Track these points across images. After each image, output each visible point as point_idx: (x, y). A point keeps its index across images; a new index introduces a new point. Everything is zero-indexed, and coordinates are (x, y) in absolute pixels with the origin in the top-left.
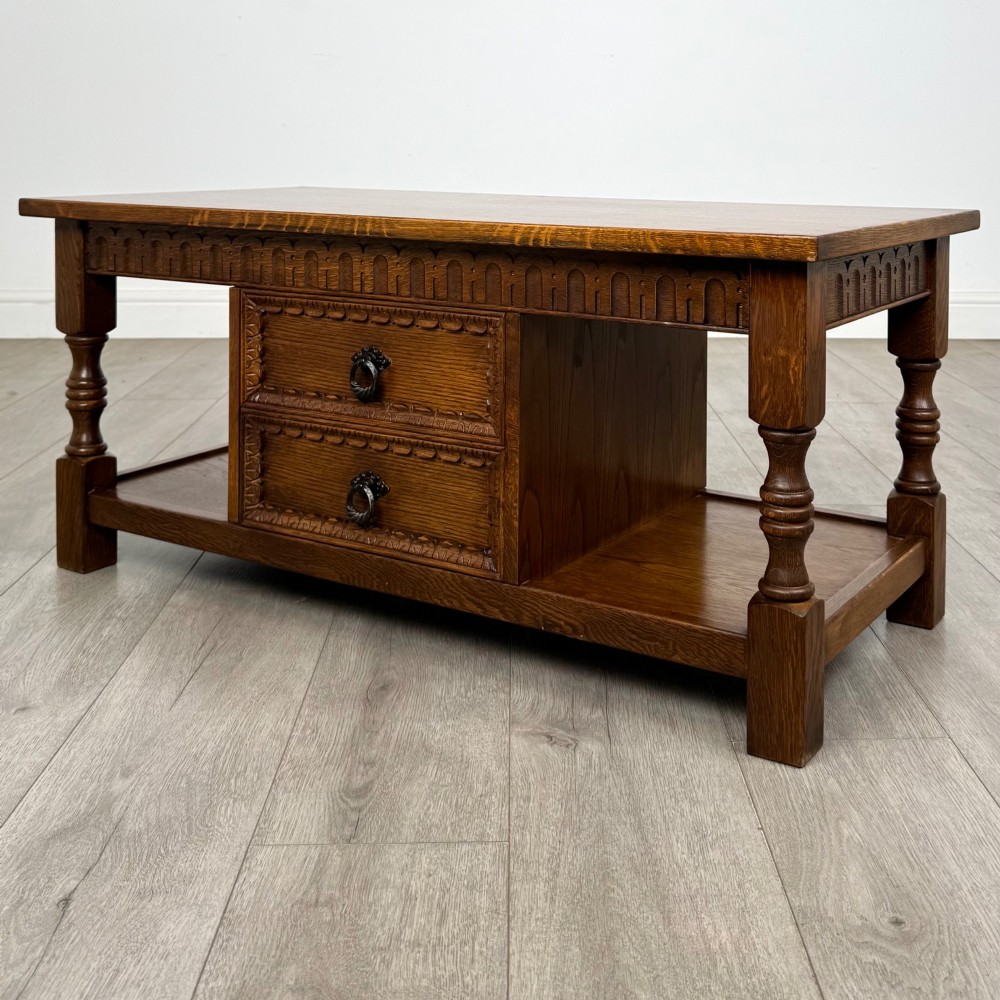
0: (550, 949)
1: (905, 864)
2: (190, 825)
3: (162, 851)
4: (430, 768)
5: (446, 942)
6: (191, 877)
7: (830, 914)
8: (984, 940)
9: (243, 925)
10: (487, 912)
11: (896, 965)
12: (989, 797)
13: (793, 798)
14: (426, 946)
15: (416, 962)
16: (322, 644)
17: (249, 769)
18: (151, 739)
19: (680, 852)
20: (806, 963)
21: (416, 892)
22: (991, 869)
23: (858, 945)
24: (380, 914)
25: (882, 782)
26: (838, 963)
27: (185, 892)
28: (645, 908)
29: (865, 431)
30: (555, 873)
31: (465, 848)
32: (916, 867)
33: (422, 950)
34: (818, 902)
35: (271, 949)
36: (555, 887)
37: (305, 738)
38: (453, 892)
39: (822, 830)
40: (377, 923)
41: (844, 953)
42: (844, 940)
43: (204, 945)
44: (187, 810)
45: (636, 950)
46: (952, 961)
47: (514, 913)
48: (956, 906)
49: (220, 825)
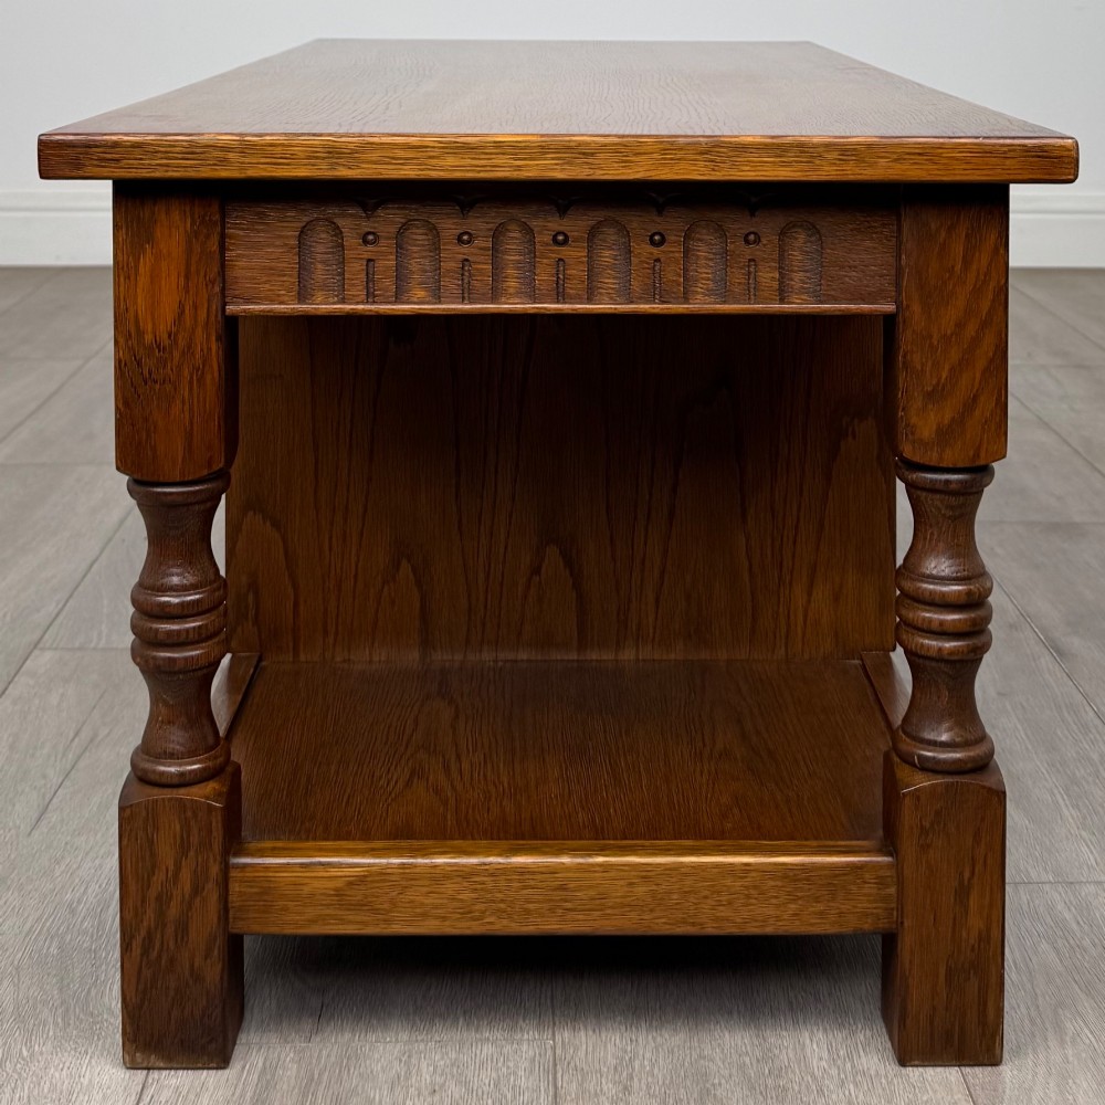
2: (67, 1010)
3: (25, 1053)
6: (71, 1093)
30: (626, 1088)
39: (1032, 1021)
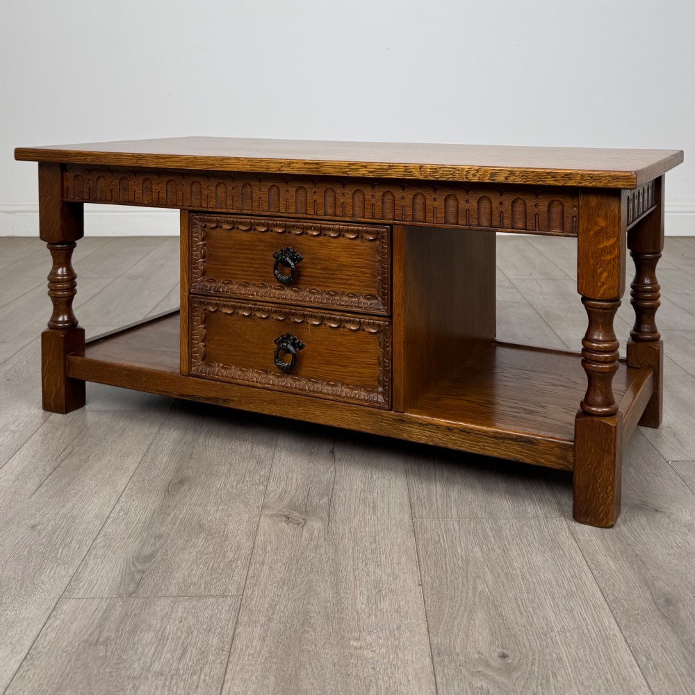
0: (254, 678)
1: (517, 611)
2: (22, 583)
4: (200, 540)
5: (181, 672)
6: (13, 623)
7: (458, 650)
8: (562, 671)
9: (42, 658)
10: (215, 650)
11: (497, 690)
12: (584, 562)
13: (447, 562)
14: (167, 676)
15: (157, 688)
16: (145, 451)
17: (74, 541)
18: (11, 519)
19: (361, 602)
20: (433, 688)
21: (169, 634)
22: (576, 615)
23: (473, 674)
24: (139, 651)
25: (511, 550)
26: (456, 688)
27: (6, 633)
28: (328, 645)
29: (544, 298)
30: (269, 619)
31: (212, 600)
32: (524, 614)
33: (163, 678)
34: (450, 641)
35: (56, 678)
36: (267, 630)
37: (118, 518)
38: (195, 633)
39: (463, 585)
40: (135, 658)
41: (461, 680)
42: (463, 670)
43: (10, 674)
44: (23, 572)
45: (315, 679)
46: (537, 686)
47: (234, 650)
48: (547, 643)
49: (43, 583)
